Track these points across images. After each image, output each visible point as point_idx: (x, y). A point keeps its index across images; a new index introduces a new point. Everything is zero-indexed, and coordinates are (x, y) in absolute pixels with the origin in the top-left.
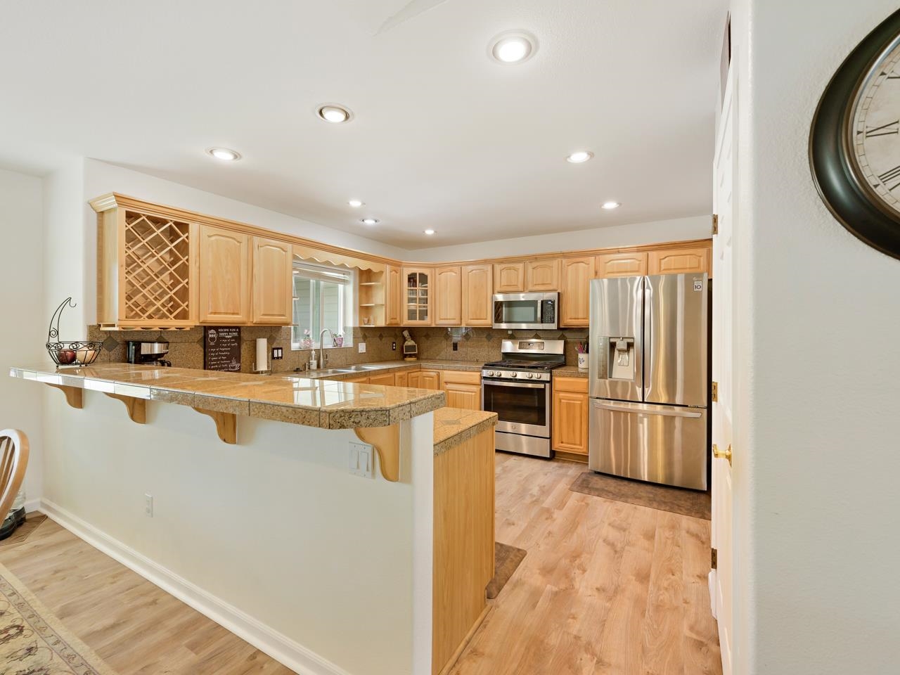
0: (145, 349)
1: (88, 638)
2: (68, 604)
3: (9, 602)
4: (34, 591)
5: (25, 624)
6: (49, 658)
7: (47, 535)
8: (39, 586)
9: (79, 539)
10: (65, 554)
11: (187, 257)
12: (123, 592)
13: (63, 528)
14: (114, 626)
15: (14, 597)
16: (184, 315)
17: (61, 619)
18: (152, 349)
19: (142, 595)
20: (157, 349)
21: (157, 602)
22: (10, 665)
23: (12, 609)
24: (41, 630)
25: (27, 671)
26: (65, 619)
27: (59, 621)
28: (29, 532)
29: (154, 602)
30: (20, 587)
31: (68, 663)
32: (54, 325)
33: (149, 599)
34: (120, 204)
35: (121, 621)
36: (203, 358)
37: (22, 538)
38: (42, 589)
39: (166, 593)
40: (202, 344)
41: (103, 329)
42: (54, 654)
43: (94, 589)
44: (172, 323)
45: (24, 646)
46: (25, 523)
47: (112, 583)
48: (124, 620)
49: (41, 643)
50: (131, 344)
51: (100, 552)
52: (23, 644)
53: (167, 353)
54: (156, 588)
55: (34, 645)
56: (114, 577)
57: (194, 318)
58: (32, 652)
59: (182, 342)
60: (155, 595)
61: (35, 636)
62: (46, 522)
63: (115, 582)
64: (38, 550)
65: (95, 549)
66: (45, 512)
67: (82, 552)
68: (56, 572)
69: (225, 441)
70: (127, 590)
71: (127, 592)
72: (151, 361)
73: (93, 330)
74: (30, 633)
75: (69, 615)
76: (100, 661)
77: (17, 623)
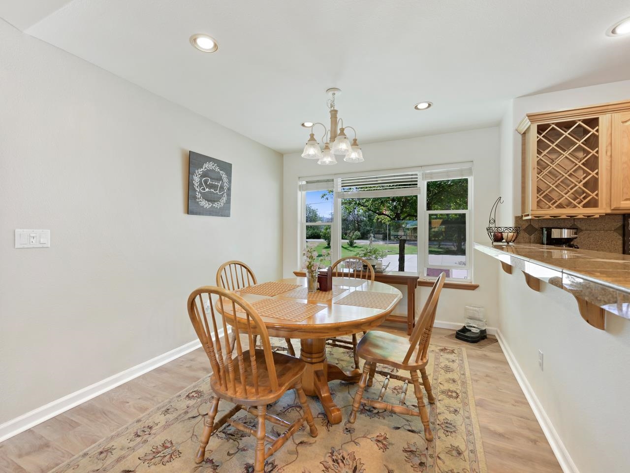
0: (556, 234)
1: (484, 429)
2: (484, 399)
3: (460, 377)
4: (472, 379)
5: (460, 394)
6: (461, 424)
7: (493, 351)
8: (476, 378)
9: (508, 363)
10: (496, 368)
11: (597, 149)
12: (518, 417)
13: (502, 352)
14: (501, 435)
15: (463, 376)
16: (594, 203)
17: (476, 405)
18: (561, 233)
19: (529, 429)
20: (566, 234)
21: (537, 443)
22: (445, 411)
23: (459, 382)
24: (466, 404)
25: (449, 422)
26: (478, 408)
27: (474, 406)
28: (485, 345)
29: (535, 442)
30: (468, 374)
31: (467, 435)
32: (493, 216)
33: (532, 436)
34: (532, 121)
35: (507, 436)
36: (621, 246)
37: (481, 347)
38: (477, 381)
39: (547, 442)
40: (621, 232)
41: (525, 218)
42: (464, 423)
43: (502, 401)
44: (580, 211)
45: (454, 407)
46: (486, 340)
47: (513, 405)
48: (509, 437)
49: (461, 412)
50: (544, 229)
51: (515, 379)
52: (454, 405)
53: (576, 238)
54: (541, 432)
55: (458, 410)
56: (516, 402)
57: (604, 206)
58: (456, 413)
59: (596, 230)
60: (538, 437)
61: (461, 405)
62: (496, 344)
63: (515, 406)
64: (485, 358)
65: (513, 375)
66: (498, 338)
67: (505, 372)
68: (487, 376)
69: (588, 321)
70: (521, 417)
71: (520, 419)
72: (561, 244)
73: (518, 219)
74: (460, 402)
75: (481, 406)
76: (482, 450)
77: (458, 392)
